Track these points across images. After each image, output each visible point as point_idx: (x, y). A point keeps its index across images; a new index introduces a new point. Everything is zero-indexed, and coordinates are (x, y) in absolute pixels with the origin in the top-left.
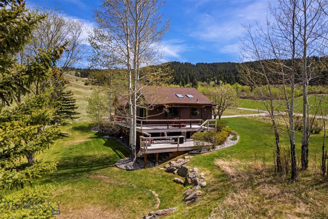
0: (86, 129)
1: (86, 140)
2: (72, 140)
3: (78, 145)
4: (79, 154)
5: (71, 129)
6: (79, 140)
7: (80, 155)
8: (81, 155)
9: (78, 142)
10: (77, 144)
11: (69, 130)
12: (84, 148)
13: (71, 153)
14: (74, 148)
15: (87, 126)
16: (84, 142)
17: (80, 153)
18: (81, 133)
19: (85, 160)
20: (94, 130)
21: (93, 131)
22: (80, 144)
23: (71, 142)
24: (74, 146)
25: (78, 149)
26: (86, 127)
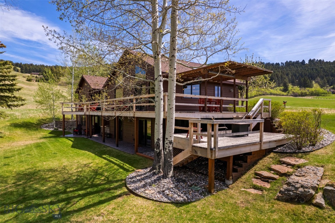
0: (34, 127)
1: (36, 141)
2: (9, 141)
3: (23, 149)
4: (27, 167)
5: (8, 126)
6: (24, 142)
7: (30, 169)
8: (32, 168)
9: (23, 144)
10: (21, 148)
11: (5, 127)
12: (36, 153)
13: (8, 165)
14: (13, 156)
15: (35, 121)
16: (34, 143)
17: (28, 165)
18: (27, 132)
19: (43, 179)
20: (46, 127)
21: (45, 129)
22: (26, 148)
23: (7, 145)
24: (14, 151)
25: (23, 157)
26: (34, 124)
